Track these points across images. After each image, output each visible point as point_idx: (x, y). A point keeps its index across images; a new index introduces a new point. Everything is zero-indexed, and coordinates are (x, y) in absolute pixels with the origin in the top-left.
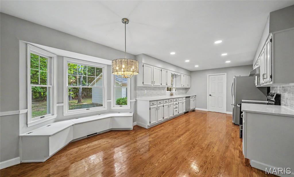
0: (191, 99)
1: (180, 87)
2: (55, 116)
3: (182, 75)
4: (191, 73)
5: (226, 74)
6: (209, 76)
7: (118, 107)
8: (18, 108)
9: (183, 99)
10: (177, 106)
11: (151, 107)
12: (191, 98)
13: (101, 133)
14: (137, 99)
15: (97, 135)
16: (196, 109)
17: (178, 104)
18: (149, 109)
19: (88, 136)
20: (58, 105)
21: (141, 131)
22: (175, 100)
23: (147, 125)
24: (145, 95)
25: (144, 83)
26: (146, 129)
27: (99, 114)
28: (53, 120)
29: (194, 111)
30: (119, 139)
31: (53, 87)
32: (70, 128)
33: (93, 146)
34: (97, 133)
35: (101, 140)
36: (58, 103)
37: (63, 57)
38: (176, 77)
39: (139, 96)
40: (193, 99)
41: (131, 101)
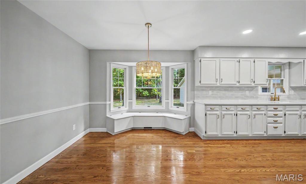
2: (127, 108)
7: (175, 108)
8: (106, 101)
9: (304, 109)
10: (280, 119)
11: (208, 112)
13: (155, 129)
14: (194, 101)
15: (151, 130)
17: (281, 115)
18: (204, 115)
19: (144, 128)
20: (129, 101)
21: (192, 139)
22: (272, 109)
23: (202, 135)
24: (209, 97)
25: (202, 83)
26: (201, 138)
27: (157, 111)
28: (126, 111)
30: (163, 138)
31: (126, 88)
32: (130, 118)
33: (142, 136)
34: (151, 128)
35: (150, 134)
36: (130, 100)
37: (132, 66)
38: (292, 66)
39: (199, 97)
41: (188, 103)
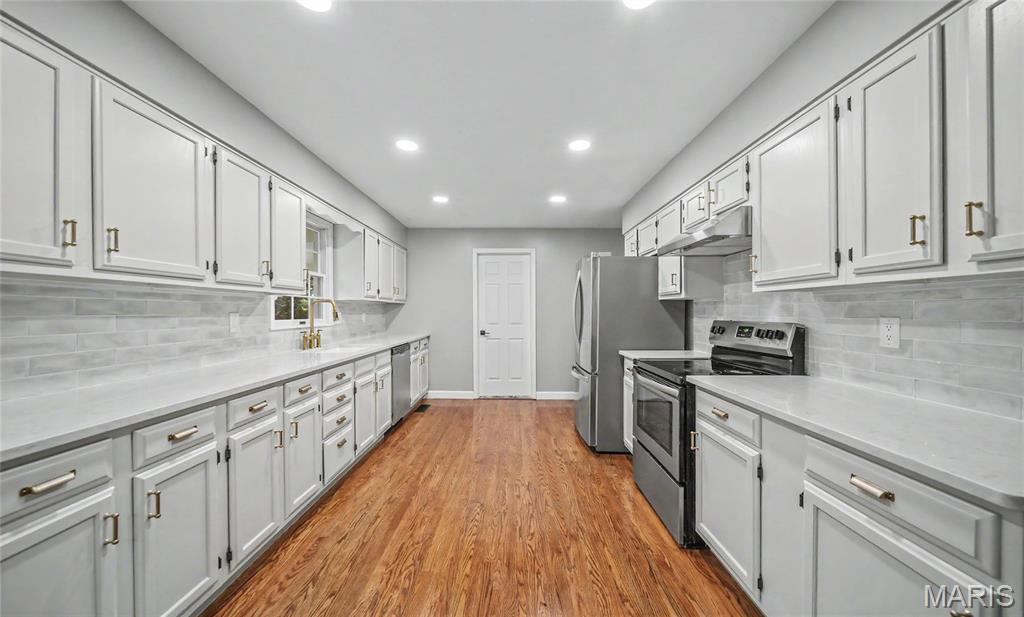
0: (412, 357)
1: (360, 295)
3: (371, 239)
4: (408, 235)
5: (533, 251)
6: (479, 254)
9: (381, 362)
10: (346, 410)
12: (412, 350)
16: (433, 394)
17: (350, 395)
22: (334, 381)
29: (422, 407)
38: (340, 240)
40: (420, 354)
